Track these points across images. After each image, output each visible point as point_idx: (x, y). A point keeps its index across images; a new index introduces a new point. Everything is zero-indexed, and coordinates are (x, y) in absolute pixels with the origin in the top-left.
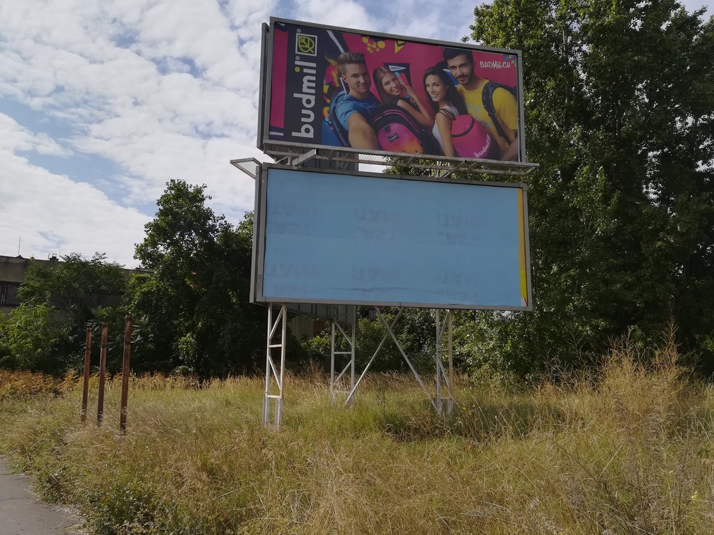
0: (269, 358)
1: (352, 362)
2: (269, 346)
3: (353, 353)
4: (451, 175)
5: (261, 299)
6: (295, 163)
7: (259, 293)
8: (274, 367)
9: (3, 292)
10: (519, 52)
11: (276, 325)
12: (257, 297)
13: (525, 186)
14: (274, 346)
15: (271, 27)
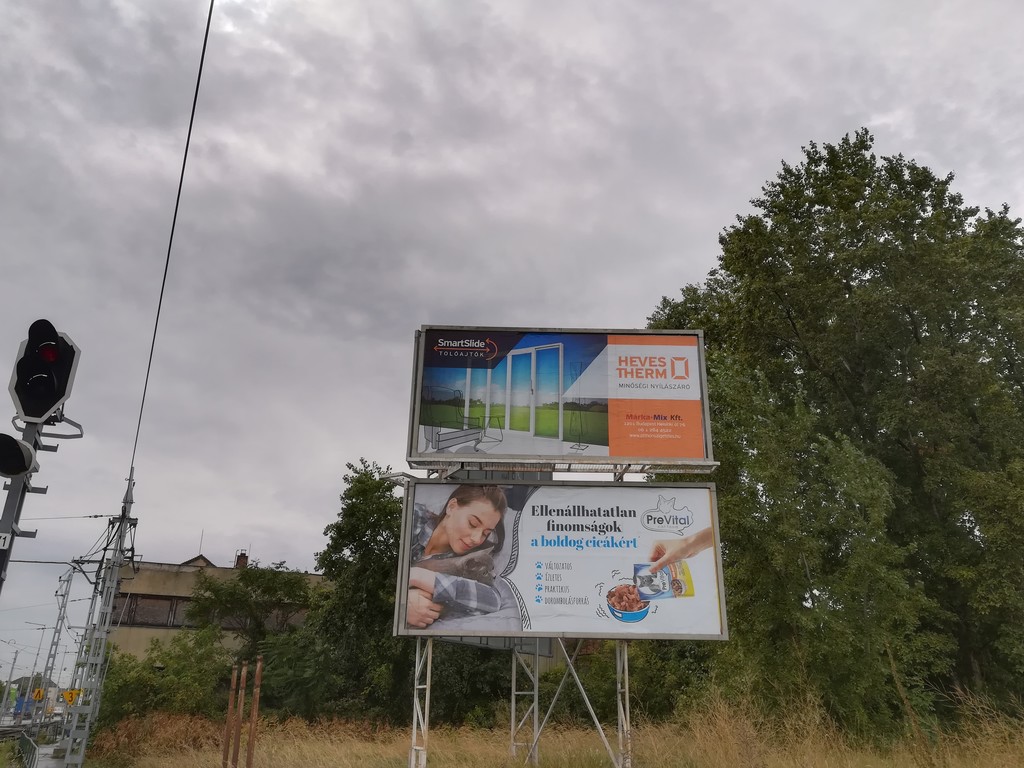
0: (416, 701)
1: (535, 704)
2: (417, 686)
3: (536, 693)
4: (621, 478)
5: (403, 632)
6: (444, 476)
7: (402, 626)
8: (420, 712)
9: (171, 609)
10: (701, 333)
11: (423, 662)
12: (399, 629)
13: (713, 485)
14: (421, 687)
15: (423, 335)
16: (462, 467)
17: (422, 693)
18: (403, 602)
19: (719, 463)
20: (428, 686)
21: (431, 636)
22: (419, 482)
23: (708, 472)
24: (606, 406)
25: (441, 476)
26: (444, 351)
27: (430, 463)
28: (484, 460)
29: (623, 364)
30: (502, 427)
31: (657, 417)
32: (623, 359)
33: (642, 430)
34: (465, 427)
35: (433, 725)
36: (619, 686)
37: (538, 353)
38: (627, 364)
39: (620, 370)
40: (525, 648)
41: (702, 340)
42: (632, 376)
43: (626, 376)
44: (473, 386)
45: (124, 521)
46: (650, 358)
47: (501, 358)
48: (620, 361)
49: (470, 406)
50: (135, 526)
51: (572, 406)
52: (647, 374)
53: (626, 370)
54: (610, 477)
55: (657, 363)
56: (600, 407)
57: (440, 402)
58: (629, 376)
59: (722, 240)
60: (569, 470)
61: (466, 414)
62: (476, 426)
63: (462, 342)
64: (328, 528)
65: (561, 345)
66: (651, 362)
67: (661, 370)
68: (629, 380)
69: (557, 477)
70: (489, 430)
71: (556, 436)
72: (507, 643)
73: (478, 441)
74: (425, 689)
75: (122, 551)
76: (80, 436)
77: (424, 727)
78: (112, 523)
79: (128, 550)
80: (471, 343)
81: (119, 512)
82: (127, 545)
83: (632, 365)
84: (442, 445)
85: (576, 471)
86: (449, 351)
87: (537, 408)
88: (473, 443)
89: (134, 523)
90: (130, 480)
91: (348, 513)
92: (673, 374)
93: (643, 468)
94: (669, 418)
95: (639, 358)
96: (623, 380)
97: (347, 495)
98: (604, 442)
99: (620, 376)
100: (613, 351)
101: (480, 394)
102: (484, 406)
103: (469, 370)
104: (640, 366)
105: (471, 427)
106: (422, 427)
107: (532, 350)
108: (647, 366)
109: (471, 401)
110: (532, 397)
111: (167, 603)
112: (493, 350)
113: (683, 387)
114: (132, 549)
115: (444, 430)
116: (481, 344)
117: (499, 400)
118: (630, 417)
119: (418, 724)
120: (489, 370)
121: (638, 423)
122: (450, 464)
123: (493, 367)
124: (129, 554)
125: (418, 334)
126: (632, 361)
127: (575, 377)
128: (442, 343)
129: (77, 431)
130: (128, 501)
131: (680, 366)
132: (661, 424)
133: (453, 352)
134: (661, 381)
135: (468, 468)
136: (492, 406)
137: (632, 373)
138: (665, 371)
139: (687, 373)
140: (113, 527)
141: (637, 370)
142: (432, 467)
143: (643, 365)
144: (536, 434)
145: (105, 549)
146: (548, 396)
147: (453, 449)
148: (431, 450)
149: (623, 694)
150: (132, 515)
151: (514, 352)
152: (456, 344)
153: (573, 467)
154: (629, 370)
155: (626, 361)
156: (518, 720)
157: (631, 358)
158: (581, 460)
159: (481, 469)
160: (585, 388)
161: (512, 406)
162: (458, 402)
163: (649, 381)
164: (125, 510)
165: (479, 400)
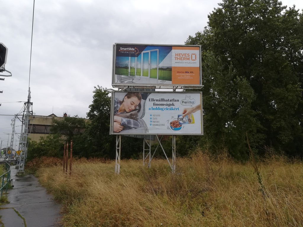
0: (117, 152)
1: (150, 153)
3: (150, 150)
4: (175, 90)
5: (112, 133)
6: (123, 90)
7: (112, 132)
8: (118, 155)
9: (45, 129)
10: (200, 46)
11: (118, 142)
12: (111, 133)
13: (201, 92)
14: (118, 148)
15: (116, 46)
16: (128, 87)
17: (118, 150)
18: (112, 125)
19: (203, 86)
20: (120, 148)
21: (120, 135)
22: (116, 91)
23: (200, 88)
24: (171, 69)
25: (122, 90)
26: (122, 51)
27: (119, 86)
28: (135, 85)
29: (177, 56)
30: (140, 75)
31: (186, 72)
32: (177, 54)
33: (182, 76)
34: (129, 75)
35: (122, 159)
36: (173, 147)
37: (151, 52)
38: (178, 56)
39: (176, 58)
40: (147, 138)
41: (201, 48)
42: (179, 60)
43: (177, 60)
44: (131, 62)
45: (29, 103)
46: (185, 54)
47: (140, 54)
48: (176, 55)
49: (130, 69)
50: (32, 105)
51: (161, 69)
52: (184, 59)
53: (177, 58)
54: (172, 90)
55: (187, 55)
56: (169, 69)
57: (121, 68)
58: (178, 59)
59: (209, 17)
60: (160, 88)
61: (129, 71)
62: (132, 75)
63: (128, 48)
64: (90, 106)
65: (158, 50)
66: (185, 55)
67: (188, 57)
68: (178, 61)
69: (156, 90)
70: (136, 76)
71: (157, 78)
72: (142, 137)
73: (133, 79)
74: (119, 149)
75: (29, 112)
76: (11, 76)
77: (119, 159)
78: (25, 104)
79: (31, 112)
80: (130, 49)
81: (27, 101)
82: (30, 110)
83: (179, 56)
84: (122, 81)
85: (162, 88)
86: (123, 51)
87: (150, 69)
88: (131, 80)
89: (32, 104)
90: (29, 91)
91: (95, 101)
92: (192, 59)
93: (182, 87)
94: (190, 72)
95: (182, 54)
96: (177, 61)
97: (95, 96)
98: (170, 80)
99: (176, 60)
100: (174, 52)
101: (133, 65)
102: (135, 69)
103: (130, 57)
104: (182, 56)
105: (131, 75)
106: (116, 75)
107: (149, 51)
108: (184, 56)
109: (131, 67)
110: (149, 66)
111: (44, 127)
112: (137, 51)
113: (194, 63)
114: (32, 111)
115: (123, 76)
116: (134, 49)
117: (139, 67)
118: (178, 72)
119: (117, 158)
120: (136, 58)
121: (180, 74)
122: (125, 86)
123: (137, 57)
124: (31, 113)
125: (114, 46)
126: (179, 55)
127: (162, 60)
128: (121, 49)
129: (10, 74)
130: (29, 97)
131: (194, 56)
132: (187, 74)
133: (125, 52)
134: (188, 61)
135: (130, 88)
136: (137, 69)
137: (179, 59)
138: (189, 58)
139: (196, 59)
140: (26, 105)
141: (181, 58)
142: (119, 87)
143: (183, 56)
144: (150, 77)
145: (24, 111)
146: (154, 66)
147: (126, 82)
148: (119, 82)
149: (174, 150)
150: (31, 101)
151: (143, 52)
152: (126, 49)
153: (161, 87)
154: (178, 58)
155: (178, 55)
156: (145, 157)
157: (179, 54)
158: (164, 85)
159: (134, 88)
160: (165, 63)
161: (143, 69)
162: (127, 68)
163: (184, 61)
164: (28, 100)
165: (133, 67)
